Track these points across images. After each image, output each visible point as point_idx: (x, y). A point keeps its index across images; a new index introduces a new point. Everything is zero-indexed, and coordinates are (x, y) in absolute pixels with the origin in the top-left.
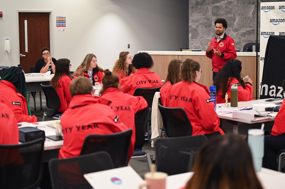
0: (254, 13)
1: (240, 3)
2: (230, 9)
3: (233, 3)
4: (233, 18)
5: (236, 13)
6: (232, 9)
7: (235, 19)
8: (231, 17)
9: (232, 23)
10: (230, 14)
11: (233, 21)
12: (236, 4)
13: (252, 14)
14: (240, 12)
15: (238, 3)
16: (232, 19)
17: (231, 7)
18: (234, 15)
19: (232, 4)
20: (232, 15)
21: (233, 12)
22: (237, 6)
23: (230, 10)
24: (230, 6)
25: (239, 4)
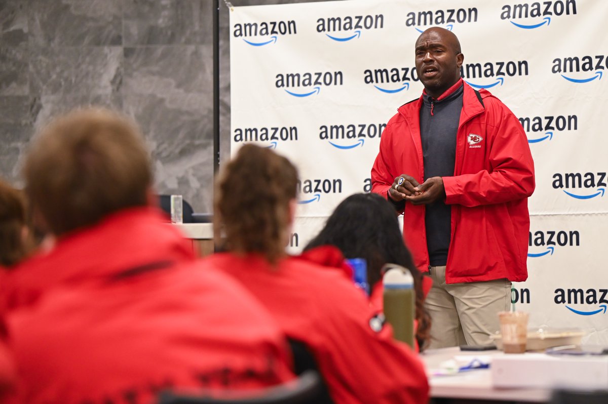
0: (121, 83)
1: (57, 41)
2: (14, 64)
3: (30, 38)
4: (31, 99)
5: (44, 81)
6: (26, 65)
7: (40, 107)
8: (20, 99)
9: (24, 122)
10: (14, 85)
11: (28, 114)
12: (41, 42)
13: (113, 82)
14: (60, 75)
15: (50, 39)
16: (26, 103)
17: (19, 57)
18: (34, 89)
19: (23, 44)
20: (26, 90)
21: (28, 77)
22: (45, 52)
23: (14, 69)
24: (14, 52)
25: (55, 44)
